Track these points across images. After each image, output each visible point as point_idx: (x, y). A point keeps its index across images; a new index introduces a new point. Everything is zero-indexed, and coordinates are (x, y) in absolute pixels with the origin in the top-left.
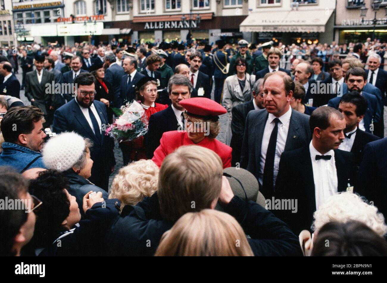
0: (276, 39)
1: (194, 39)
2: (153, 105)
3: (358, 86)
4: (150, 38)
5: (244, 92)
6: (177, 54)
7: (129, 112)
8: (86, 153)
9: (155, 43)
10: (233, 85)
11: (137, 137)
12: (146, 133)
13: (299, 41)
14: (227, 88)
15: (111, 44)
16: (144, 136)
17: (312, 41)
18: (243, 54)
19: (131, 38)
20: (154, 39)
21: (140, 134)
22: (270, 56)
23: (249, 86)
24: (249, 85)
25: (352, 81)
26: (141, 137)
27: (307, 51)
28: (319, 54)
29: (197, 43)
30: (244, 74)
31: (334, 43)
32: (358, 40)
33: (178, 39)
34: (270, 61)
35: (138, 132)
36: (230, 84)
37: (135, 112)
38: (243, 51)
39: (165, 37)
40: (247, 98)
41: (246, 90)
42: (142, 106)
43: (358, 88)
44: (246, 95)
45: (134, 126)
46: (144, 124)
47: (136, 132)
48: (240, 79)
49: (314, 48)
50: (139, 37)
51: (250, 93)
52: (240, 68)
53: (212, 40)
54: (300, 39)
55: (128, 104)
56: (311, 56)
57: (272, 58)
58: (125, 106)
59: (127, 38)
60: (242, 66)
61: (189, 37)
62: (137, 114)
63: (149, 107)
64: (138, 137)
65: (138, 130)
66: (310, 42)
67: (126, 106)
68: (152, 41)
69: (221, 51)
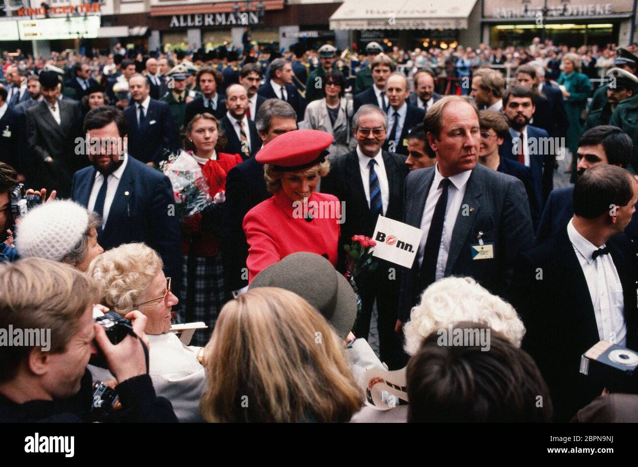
0: (389, 41)
1: (254, 43)
2: (214, 157)
3: (524, 114)
4: (181, 41)
5: (336, 126)
6: (226, 69)
7: (174, 171)
8: (89, 238)
9: (189, 51)
10: (318, 116)
11: (189, 215)
12: (205, 208)
13: (426, 45)
14: (309, 121)
15: (114, 52)
16: (202, 212)
17: (448, 43)
18: (327, 68)
19: (147, 43)
20: (186, 43)
21: (195, 210)
22: (376, 68)
23: (344, 119)
24: (345, 116)
25: (515, 105)
26: (196, 215)
27: (439, 59)
28: (459, 64)
29: (259, 49)
30: (337, 98)
31: (482, 46)
32: (519, 41)
33: (229, 44)
34: (376, 78)
35: (192, 206)
36: (314, 114)
37: (185, 170)
38: (328, 63)
39: (205, 40)
40: (341, 138)
41: (339, 124)
42: (196, 159)
43: (525, 117)
44: (339, 132)
45: (184, 197)
46: (200, 191)
47: (188, 207)
48: (331, 107)
49: (451, 54)
50: (161, 40)
51: (346, 130)
52: (330, 90)
53: (285, 44)
54: (428, 40)
55: (172, 158)
56: (446, 68)
57: (378, 71)
58: (166, 162)
59: (141, 42)
60: (333, 86)
61: (245, 40)
62: (188, 175)
63: (208, 160)
64: (191, 216)
65: (191, 202)
66: (444, 46)
67: (169, 162)
68: (183, 47)
69: (299, 63)
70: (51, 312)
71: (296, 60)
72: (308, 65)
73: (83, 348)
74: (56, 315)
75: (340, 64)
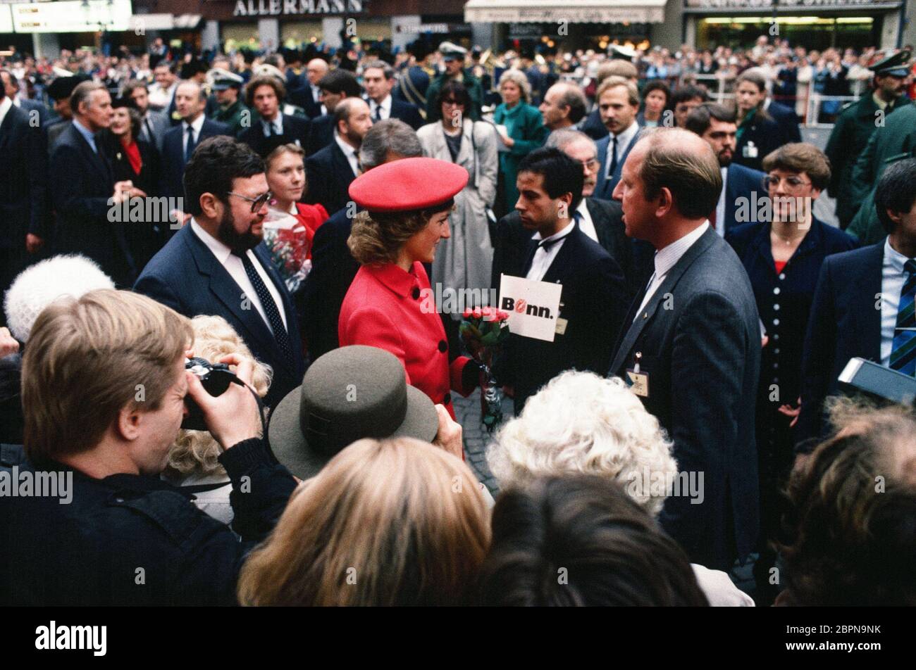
0: (550, 40)
1: (355, 40)
3: (732, 148)
4: (250, 36)
9: (261, 51)
10: (432, 147)
13: (603, 44)
17: (635, 43)
19: (200, 39)
20: (258, 40)
23: (470, 150)
24: (471, 147)
25: (720, 134)
28: (650, 74)
29: (363, 48)
31: (685, 48)
32: (738, 42)
33: (318, 40)
36: (426, 146)
39: (285, 35)
41: (464, 158)
43: (732, 152)
48: (449, 134)
50: (221, 35)
51: (474, 167)
53: (399, 42)
54: (606, 38)
59: (191, 37)
60: (454, 105)
61: (344, 36)
68: (253, 45)
69: (418, 68)
70: (146, 356)
71: (417, 64)
72: (431, 72)
73: (178, 404)
74: (152, 359)
75: (479, 72)
